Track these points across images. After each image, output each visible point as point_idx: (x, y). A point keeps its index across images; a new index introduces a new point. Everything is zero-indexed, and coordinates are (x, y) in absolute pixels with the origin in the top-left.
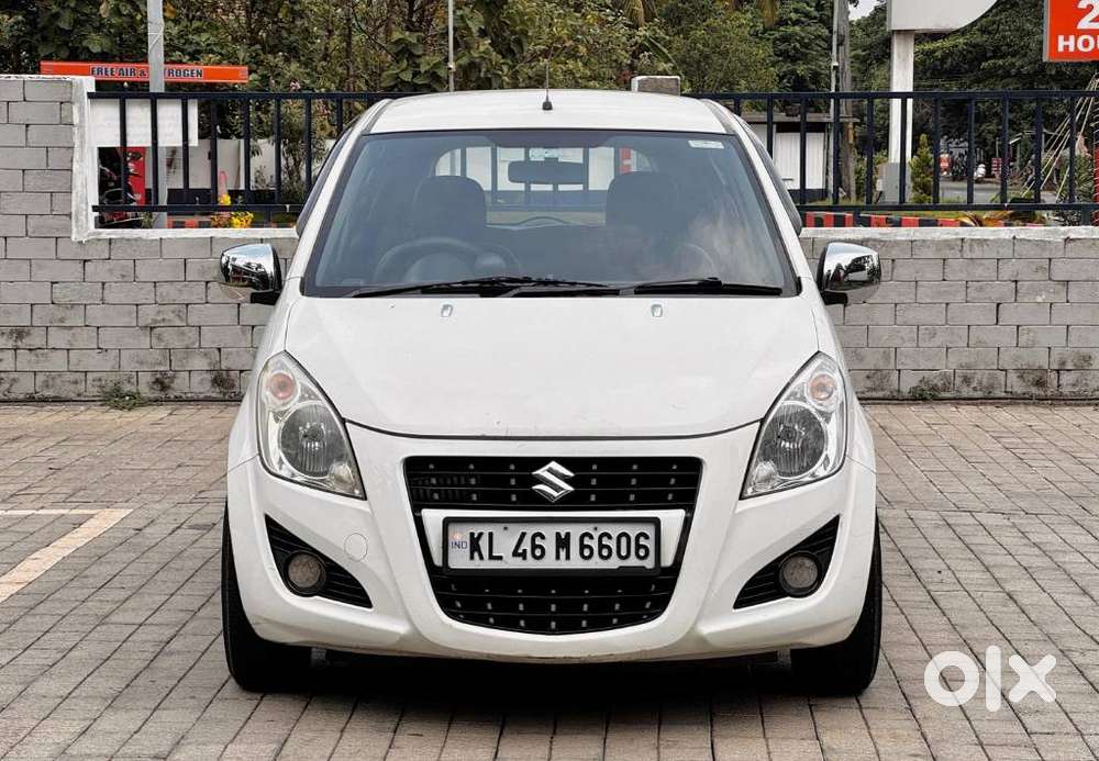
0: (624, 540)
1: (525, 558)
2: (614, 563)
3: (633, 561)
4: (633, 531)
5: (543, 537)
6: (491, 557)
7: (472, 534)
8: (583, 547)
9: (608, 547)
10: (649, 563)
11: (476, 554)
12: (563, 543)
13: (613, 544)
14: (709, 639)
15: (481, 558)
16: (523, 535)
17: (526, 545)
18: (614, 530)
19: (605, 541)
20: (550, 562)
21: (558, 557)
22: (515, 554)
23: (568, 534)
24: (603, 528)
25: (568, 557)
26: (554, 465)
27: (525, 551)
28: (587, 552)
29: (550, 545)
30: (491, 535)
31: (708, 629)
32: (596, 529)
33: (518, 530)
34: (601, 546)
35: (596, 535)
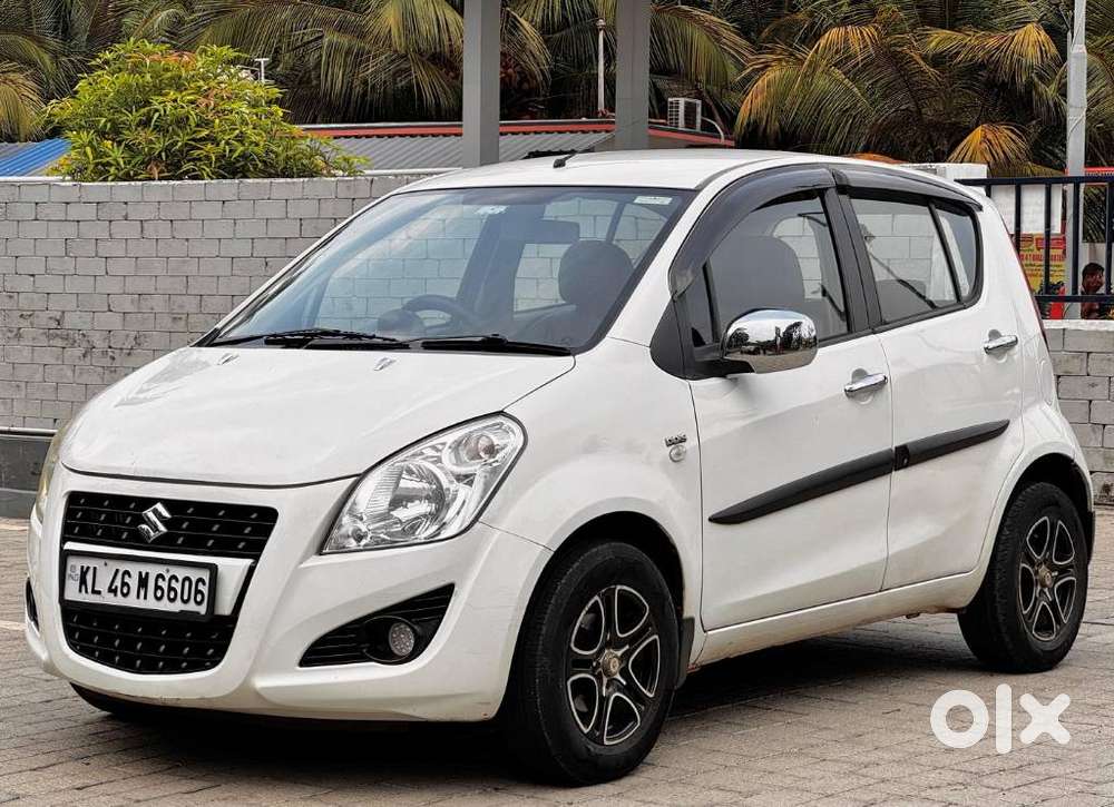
0: (187, 584)
1: (115, 595)
2: (177, 607)
3: (191, 607)
4: (194, 575)
5: (130, 576)
6: (94, 592)
7: (82, 567)
8: (157, 587)
9: (174, 590)
10: (202, 609)
11: (83, 587)
12: (143, 582)
13: (177, 586)
14: (262, 693)
15: (86, 592)
16: (117, 571)
17: (118, 583)
18: (181, 573)
19: (174, 584)
20: (132, 601)
21: (138, 597)
22: (110, 590)
23: (147, 574)
24: (175, 571)
25: (145, 598)
26: (159, 506)
27: (116, 587)
28: (159, 594)
29: (133, 582)
30: (95, 568)
31: (262, 683)
32: (168, 571)
33: (113, 565)
34: (171, 589)
35: (167, 577)
